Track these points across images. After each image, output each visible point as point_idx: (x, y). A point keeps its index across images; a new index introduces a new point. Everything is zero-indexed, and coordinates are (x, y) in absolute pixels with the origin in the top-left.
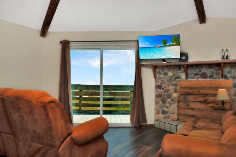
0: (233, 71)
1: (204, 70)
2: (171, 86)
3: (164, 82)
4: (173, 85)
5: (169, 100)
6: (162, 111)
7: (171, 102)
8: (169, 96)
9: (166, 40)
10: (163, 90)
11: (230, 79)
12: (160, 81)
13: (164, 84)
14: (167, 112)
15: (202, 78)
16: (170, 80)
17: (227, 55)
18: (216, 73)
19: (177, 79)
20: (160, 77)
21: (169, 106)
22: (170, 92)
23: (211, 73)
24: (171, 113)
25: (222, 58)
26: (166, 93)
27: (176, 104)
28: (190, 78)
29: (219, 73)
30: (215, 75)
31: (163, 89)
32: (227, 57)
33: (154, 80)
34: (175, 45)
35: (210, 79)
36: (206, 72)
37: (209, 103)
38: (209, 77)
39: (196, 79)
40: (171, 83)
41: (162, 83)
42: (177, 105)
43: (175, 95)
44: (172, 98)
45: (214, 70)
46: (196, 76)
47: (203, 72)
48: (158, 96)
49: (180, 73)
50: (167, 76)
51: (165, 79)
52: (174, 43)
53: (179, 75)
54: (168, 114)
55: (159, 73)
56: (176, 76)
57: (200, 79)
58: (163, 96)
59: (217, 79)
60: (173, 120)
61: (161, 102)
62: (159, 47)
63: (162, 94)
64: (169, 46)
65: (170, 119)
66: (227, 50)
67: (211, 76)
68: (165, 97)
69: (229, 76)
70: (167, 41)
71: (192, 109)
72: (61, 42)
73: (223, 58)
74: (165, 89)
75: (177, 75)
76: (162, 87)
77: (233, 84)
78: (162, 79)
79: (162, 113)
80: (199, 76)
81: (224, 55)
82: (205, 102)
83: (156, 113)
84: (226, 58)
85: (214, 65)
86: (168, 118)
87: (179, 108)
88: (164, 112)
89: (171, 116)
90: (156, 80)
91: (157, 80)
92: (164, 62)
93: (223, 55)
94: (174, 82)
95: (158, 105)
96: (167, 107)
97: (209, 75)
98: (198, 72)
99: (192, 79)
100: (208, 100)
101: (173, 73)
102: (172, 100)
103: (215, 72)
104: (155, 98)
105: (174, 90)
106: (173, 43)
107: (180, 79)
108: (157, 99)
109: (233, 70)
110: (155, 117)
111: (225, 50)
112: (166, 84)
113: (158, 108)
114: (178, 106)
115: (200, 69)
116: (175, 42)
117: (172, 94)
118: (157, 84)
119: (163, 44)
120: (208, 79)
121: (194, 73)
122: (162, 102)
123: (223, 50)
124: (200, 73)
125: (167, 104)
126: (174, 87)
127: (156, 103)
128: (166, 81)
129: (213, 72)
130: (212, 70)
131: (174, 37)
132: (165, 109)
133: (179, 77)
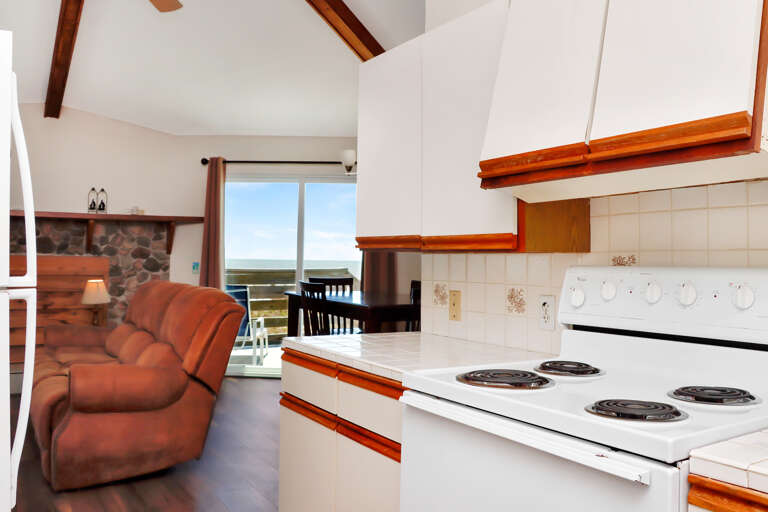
0: (111, 238)
1: (45, 232)
11: (104, 255)
15: (38, 252)
17: (102, 203)
18: (74, 240)
23: (62, 241)
25: (91, 209)
29: (81, 241)
30: (70, 246)
32: (102, 207)
35: (60, 255)
36: (51, 235)
37: (55, 312)
38: (57, 249)
39: (24, 254)
45: (69, 232)
46: (24, 246)
47: (41, 235)
59: (76, 255)
66: (103, 190)
67: (63, 248)
69: (102, 248)
73: (93, 209)
77: (111, 267)
81: (95, 201)
82: (46, 310)
84: (100, 209)
85: (71, 223)
93: (93, 202)
97: (57, 243)
100: (52, 304)
103: (72, 237)
109: (111, 234)
111: (98, 190)
120: (55, 254)
123: (93, 189)
129: (67, 238)
130: (64, 233)
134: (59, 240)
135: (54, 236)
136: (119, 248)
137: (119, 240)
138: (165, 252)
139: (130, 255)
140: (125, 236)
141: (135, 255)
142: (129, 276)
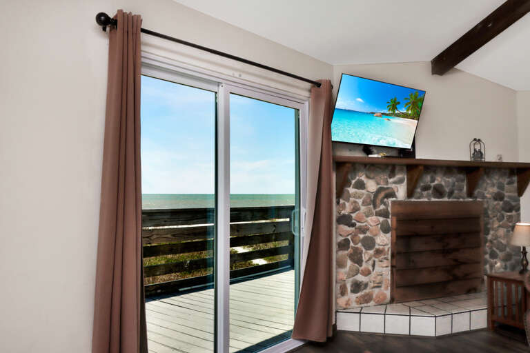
1: (439, 180)
2: (374, 218)
3: (356, 206)
4: (379, 214)
5: (371, 252)
6: (352, 286)
7: (374, 258)
8: (369, 243)
9: (397, 101)
10: (353, 229)
12: (348, 205)
13: (356, 211)
14: (366, 285)
16: (373, 201)
18: (458, 186)
20: (348, 192)
21: (371, 268)
22: (371, 232)
23: (451, 187)
24: (375, 285)
26: (361, 236)
27: (387, 263)
28: (414, 197)
29: (463, 187)
30: (456, 192)
31: (354, 225)
34: (410, 115)
35: (450, 200)
36: (443, 183)
38: (447, 194)
39: (426, 200)
40: (375, 208)
41: (352, 210)
42: (389, 265)
43: (384, 239)
44: (377, 247)
45: (456, 179)
46: (425, 193)
47: (436, 182)
48: (343, 245)
49: (394, 183)
50: (364, 191)
51: (359, 198)
52: (410, 112)
53: (391, 188)
54: (367, 291)
56: (387, 191)
57: (433, 199)
58: (352, 244)
59: (461, 200)
60: (380, 304)
61: (349, 263)
62: (380, 116)
63: (349, 237)
64: (398, 116)
65: (372, 303)
67: (451, 194)
68: (359, 245)
69: (476, 193)
70: (399, 103)
74: (358, 225)
75: (387, 188)
76: (353, 221)
78: (351, 199)
79: (353, 291)
80: (430, 192)
83: (339, 292)
85: (455, 170)
86: (367, 299)
87: (394, 269)
88: (357, 287)
89: (374, 295)
90: (338, 202)
91: (341, 201)
94: (382, 207)
95: (343, 271)
96: (367, 273)
97: (447, 190)
98: (429, 183)
99: (419, 198)
100: (448, 245)
101: (378, 184)
102: (378, 252)
103: (456, 183)
104: (337, 252)
105: (380, 225)
106: (408, 110)
107: (394, 199)
108: (341, 253)
110: (337, 303)
112: (361, 213)
113: (345, 277)
114: (392, 267)
115: (432, 177)
116: (411, 109)
117: (375, 238)
118: (342, 212)
119: (389, 110)
120: (446, 199)
121: (422, 184)
122: (352, 260)
124: (432, 184)
125: (366, 265)
126: (381, 219)
127: (340, 264)
128: (361, 204)
129: (454, 185)
130: (451, 180)
131: (413, 96)
132: (360, 278)
133: (392, 195)
134: (448, 186)
135: (445, 182)
136: (486, 193)
137: (485, 185)
138: (516, 194)
139: (493, 198)
140: (489, 182)
141: (495, 199)
142: (493, 217)
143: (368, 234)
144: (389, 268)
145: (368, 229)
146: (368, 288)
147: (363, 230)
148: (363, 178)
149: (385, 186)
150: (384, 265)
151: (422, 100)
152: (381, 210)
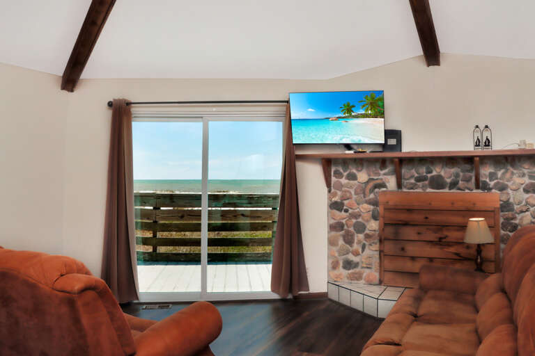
0: (500, 174)
1: (438, 171)
2: (366, 206)
3: (348, 195)
4: (370, 203)
5: (361, 236)
6: (343, 263)
7: (365, 242)
8: (360, 228)
9: (351, 105)
10: (348, 214)
11: (493, 191)
12: (339, 193)
13: (348, 199)
14: (356, 265)
15: (433, 188)
16: (362, 190)
17: (487, 139)
18: (464, 176)
19: (377, 190)
20: (340, 183)
21: (360, 250)
22: (362, 218)
23: (453, 178)
24: (365, 266)
25: (476, 146)
26: (354, 221)
27: (376, 247)
28: (405, 187)
29: (471, 177)
30: (460, 182)
31: (346, 211)
32: (488, 143)
33: (326, 189)
34: (370, 114)
35: (452, 191)
36: (442, 173)
37: (449, 244)
38: (448, 185)
39: (420, 190)
40: (364, 197)
41: (343, 198)
42: (378, 249)
43: (374, 226)
44: (367, 232)
45: (459, 170)
46: (420, 184)
47: (434, 173)
48: (336, 227)
49: (385, 174)
50: (356, 182)
51: (351, 187)
52: (370, 112)
53: (382, 179)
54: (357, 270)
55: (338, 175)
56: (375, 182)
57: (429, 190)
58: (345, 227)
59: (467, 191)
60: (370, 283)
61: (341, 242)
62: (336, 120)
63: (344, 221)
64: (357, 117)
65: (363, 281)
66: (487, 127)
67: (454, 185)
68: (352, 229)
69: (492, 184)
70: (354, 106)
71: (413, 258)
72: (110, 104)
73: (479, 145)
74: (350, 211)
75: (377, 179)
76: (345, 207)
77: (502, 203)
78: (343, 189)
79: (345, 267)
80: (427, 182)
81: (480, 138)
82: (440, 242)
83: (331, 266)
84: (486, 146)
85: (460, 161)
86: (358, 277)
87: (382, 254)
88: (348, 265)
89: (364, 275)
90: (329, 191)
91: (333, 190)
92: (347, 152)
93: (478, 139)
94: (372, 196)
95: (334, 249)
96: (356, 254)
97: (449, 181)
98: (425, 174)
99: (412, 188)
100: (446, 237)
101: (369, 176)
102: (368, 237)
103: (461, 174)
104: (328, 233)
105: (371, 213)
106: (367, 110)
107: (385, 189)
108: (333, 233)
109: (500, 170)
110: (329, 275)
111: (482, 127)
112: (353, 201)
113: (337, 255)
114: (381, 252)
115: (428, 168)
116: (371, 110)
117: (366, 224)
118: (333, 199)
119: (345, 113)
120: (447, 190)
121: (416, 175)
122: (344, 240)
123: (477, 127)
124: (429, 175)
125: (356, 246)
126: (372, 207)
127: (332, 242)
128: (353, 193)
129: (457, 175)
130: (454, 170)
131: (369, 98)
132: (351, 257)
133: (383, 185)
134: (450, 177)
135: (445, 173)
136: (509, 184)
137: (508, 175)
139: (522, 190)
140: (515, 171)
142: (522, 212)
143: (360, 220)
144: (378, 252)
145: (360, 215)
146: (360, 267)
147: (356, 216)
148: (354, 171)
149: (375, 178)
150: (374, 249)
151: (382, 100)
152: (370, 199)
